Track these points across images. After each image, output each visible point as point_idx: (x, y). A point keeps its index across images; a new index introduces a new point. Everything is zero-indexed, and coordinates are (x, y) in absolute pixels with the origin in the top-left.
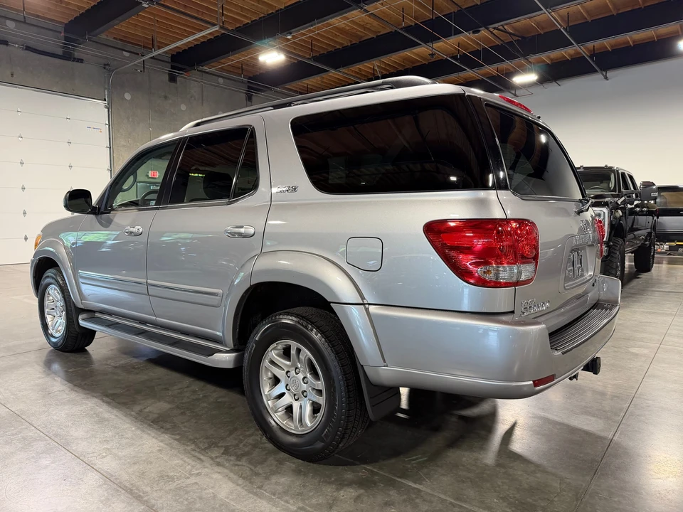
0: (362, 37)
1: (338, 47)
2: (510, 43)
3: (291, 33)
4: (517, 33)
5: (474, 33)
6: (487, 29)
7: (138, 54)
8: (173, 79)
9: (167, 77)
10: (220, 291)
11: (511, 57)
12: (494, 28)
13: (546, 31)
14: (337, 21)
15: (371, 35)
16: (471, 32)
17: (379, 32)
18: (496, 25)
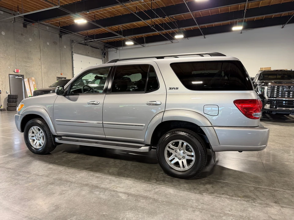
0: (116, 14)
1: (105, 18)
2: (174, 22)
3: (89, 11)
4: (176, 19)
5: (163, 18)
6: (168, 17)
7: (11, 14)
8: (25, 26)
9: (22, 25)
10: (144, 125)
11: (174, 28)
12: (171, 17)
13: (187, 19)
14: (109, 9)
15: (120, 14)
16: (162, 17)
17: (124, 13)
18: (171, 16)
